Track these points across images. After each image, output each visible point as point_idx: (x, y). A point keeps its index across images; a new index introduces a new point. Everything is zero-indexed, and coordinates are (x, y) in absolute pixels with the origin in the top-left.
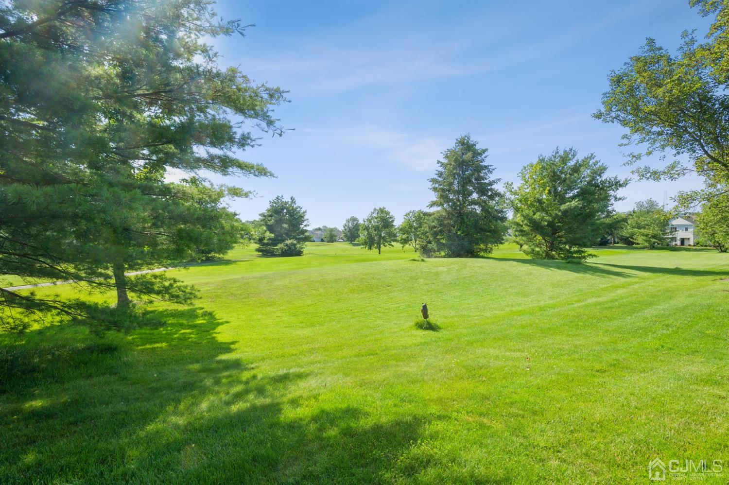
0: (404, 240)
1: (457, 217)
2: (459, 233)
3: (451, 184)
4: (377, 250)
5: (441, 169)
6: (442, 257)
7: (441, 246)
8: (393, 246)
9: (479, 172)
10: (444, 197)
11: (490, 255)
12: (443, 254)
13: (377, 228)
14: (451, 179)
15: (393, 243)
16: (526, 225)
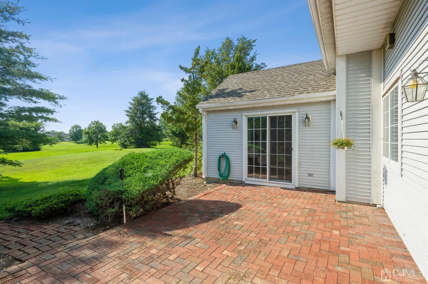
0: (113, 140)
1: (139, 129)
2: (140, 137)
3: (136, 114)
4: (96, 146)
5: (131, 106)
6: (132, 148)
7: (131, 143)
8: (106, 143)
9: (150, 108)
10: (132, 119)
11: (156, 147)
12: (133, 147)
13: (94, 133)
14: (136, 111)
15: (106, 142)
16: (170, 133)
